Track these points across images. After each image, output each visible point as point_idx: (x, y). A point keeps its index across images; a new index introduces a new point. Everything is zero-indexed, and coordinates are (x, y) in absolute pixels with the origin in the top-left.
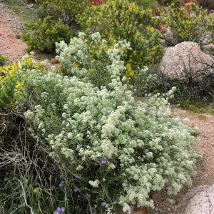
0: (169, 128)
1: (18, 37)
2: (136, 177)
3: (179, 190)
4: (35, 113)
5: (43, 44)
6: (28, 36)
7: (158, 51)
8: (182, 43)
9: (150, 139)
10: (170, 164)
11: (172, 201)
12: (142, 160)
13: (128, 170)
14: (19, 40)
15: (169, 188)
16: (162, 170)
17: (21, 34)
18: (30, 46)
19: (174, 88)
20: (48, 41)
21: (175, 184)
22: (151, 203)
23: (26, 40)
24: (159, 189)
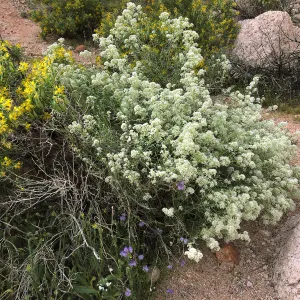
0: (261, 137)
1: (25, 16)
2: (222, 205)
3: (279, 219)
4: (83, 125)
5: (62, 24)
6: (41, 14)
7: (231, 27)
8: (266, 14)
9: (238, 153)
10: (265, 185)
11: (267, 233)
12: (229, 182)
13: (210, 196)
14: (26, 21)
15: (265, 217)
16: (255, 194)
17: (28, 11)
18: (45, 29)
19: (256, 78)
20: (70, 19)
21: (274, 211)
22: (246, 236)
23: (38, 20)
24: (254, 218)
